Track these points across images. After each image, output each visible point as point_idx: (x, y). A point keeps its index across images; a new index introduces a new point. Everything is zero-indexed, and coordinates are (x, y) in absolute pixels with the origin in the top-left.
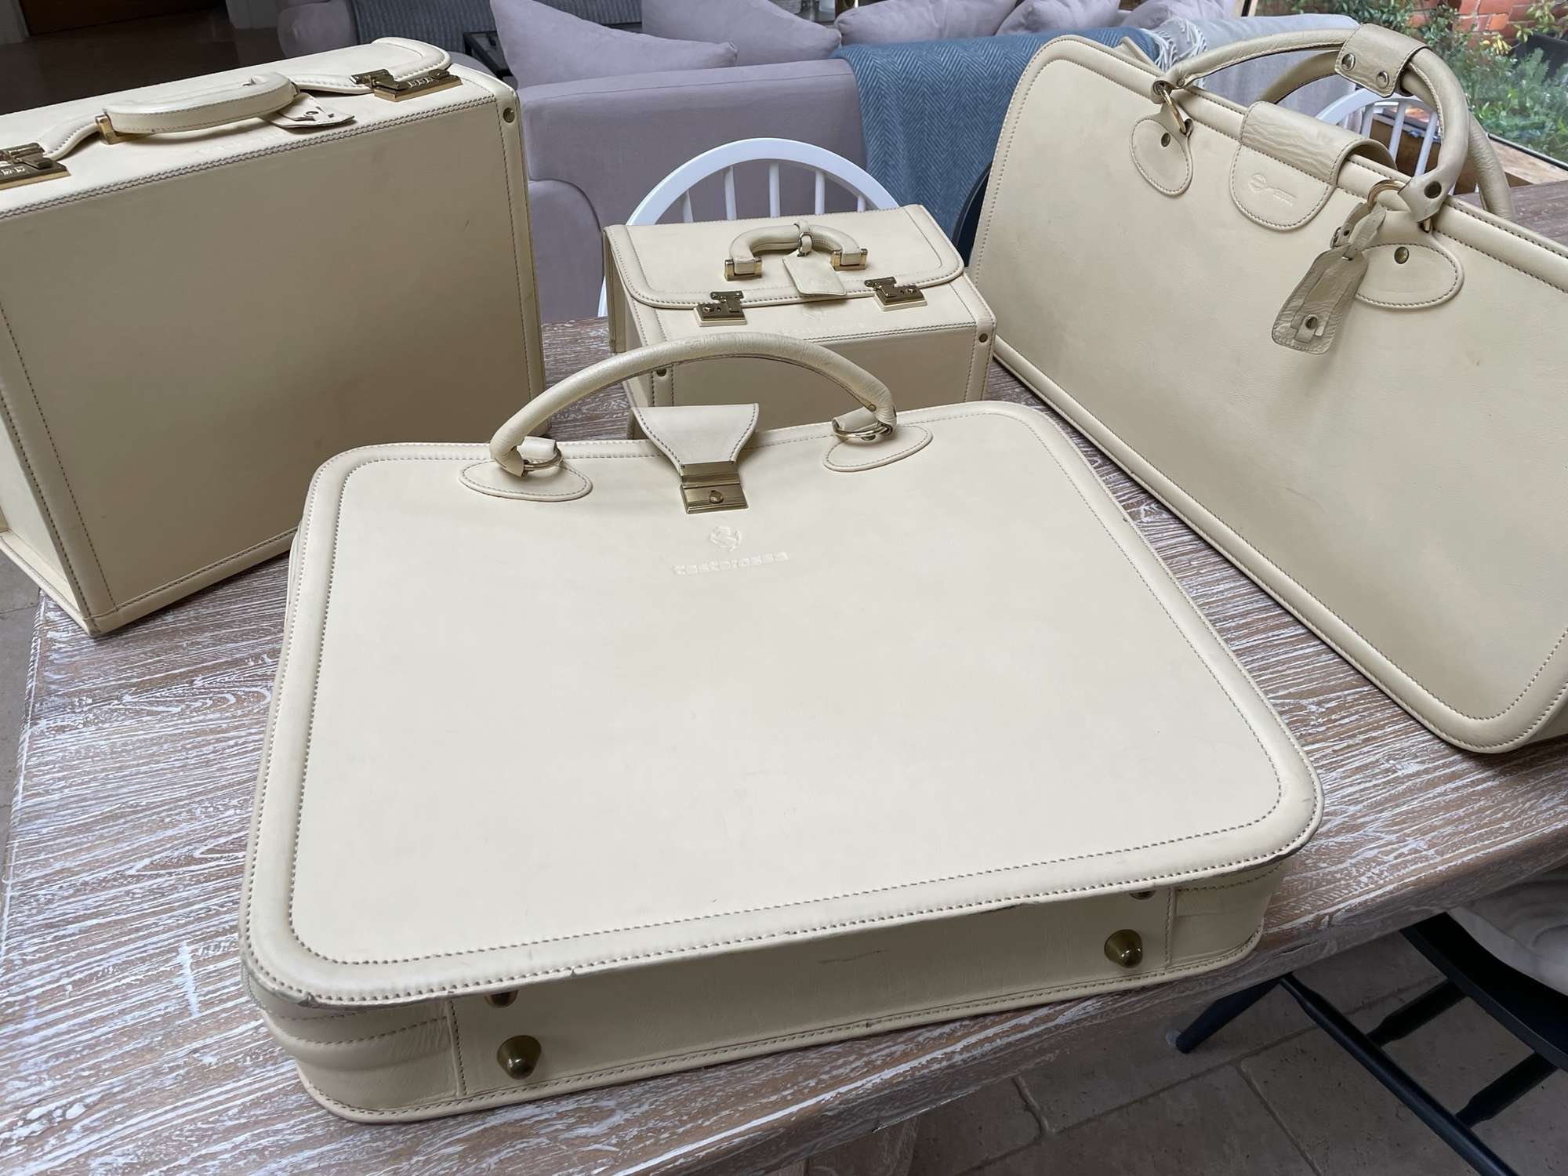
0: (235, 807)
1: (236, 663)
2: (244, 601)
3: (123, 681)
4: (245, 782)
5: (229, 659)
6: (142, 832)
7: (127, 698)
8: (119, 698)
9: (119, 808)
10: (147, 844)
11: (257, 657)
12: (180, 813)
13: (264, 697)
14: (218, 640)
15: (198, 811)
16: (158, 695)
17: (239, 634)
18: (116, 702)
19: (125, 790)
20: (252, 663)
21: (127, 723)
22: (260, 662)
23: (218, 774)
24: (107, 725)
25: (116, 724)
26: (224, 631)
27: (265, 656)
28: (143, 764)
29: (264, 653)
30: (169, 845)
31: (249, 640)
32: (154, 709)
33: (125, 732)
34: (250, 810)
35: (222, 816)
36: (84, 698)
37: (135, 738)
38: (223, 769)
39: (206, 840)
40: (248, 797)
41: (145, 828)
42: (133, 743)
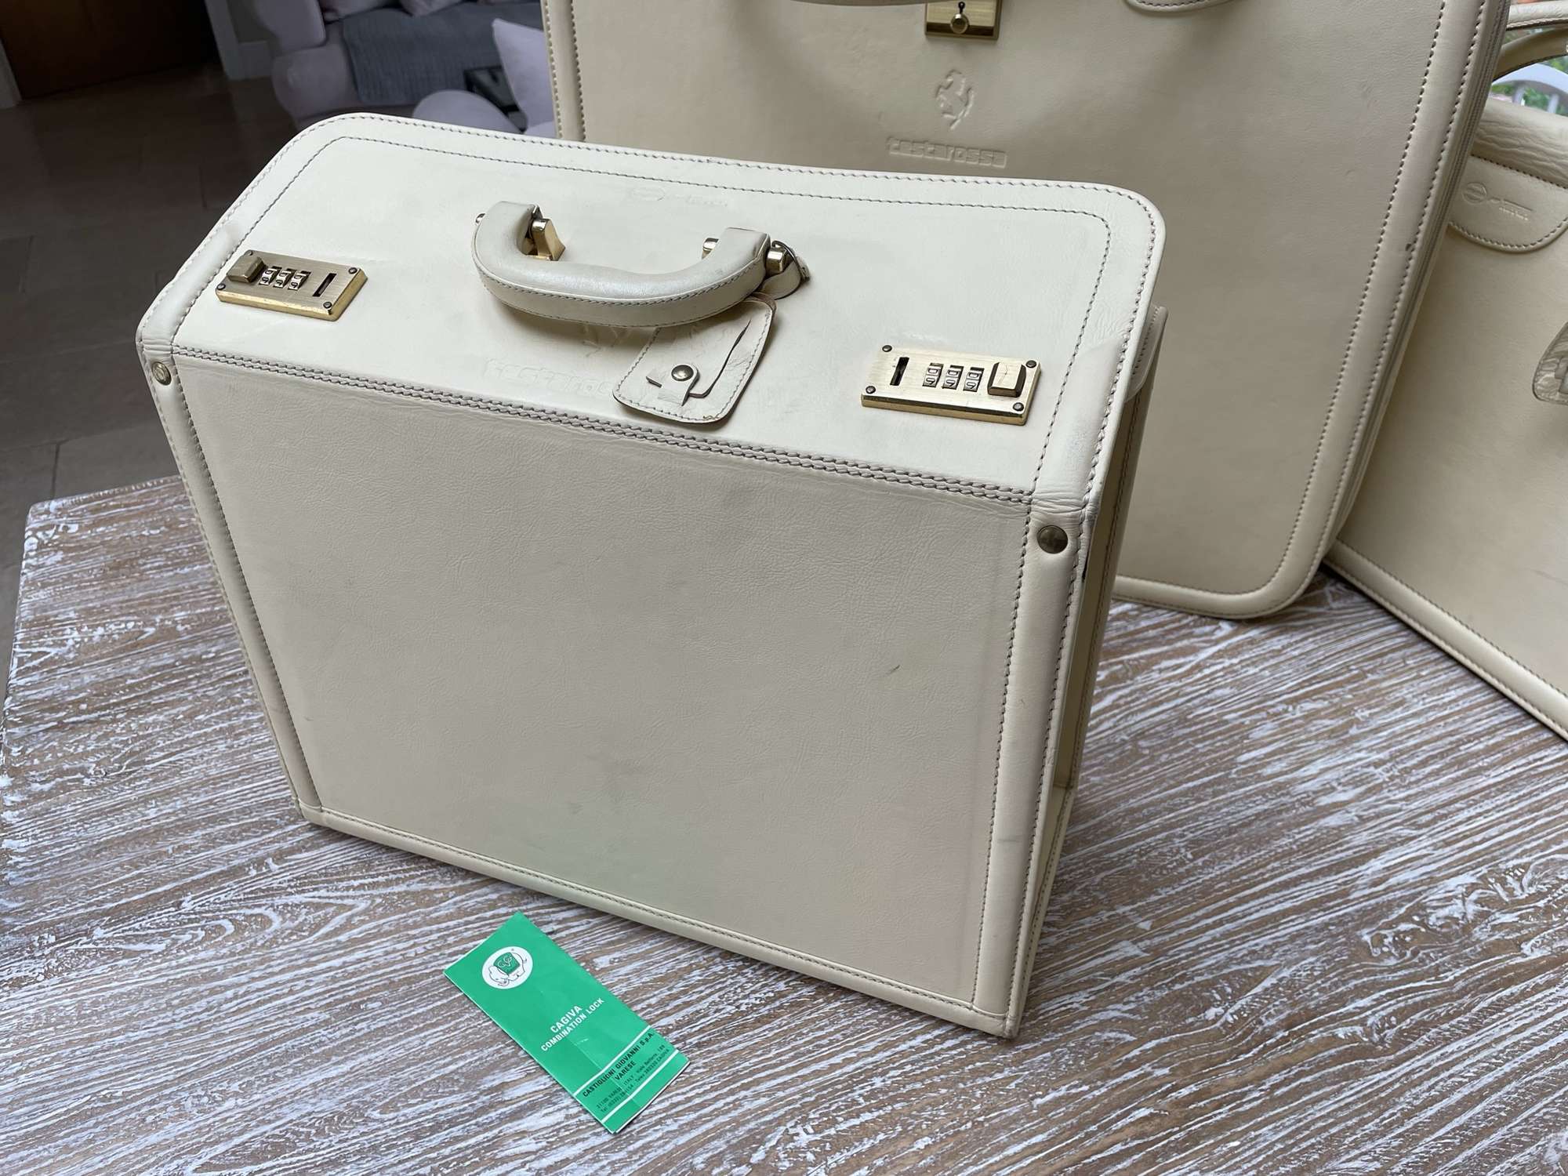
0: (236, 1094)
1: (234, 873)
2: (242, 782)
3: (94, 908)
4: (248, 1054)
5: (225, 868)
6: (117, 1140)
7: (99, 933)
8: (88, 934)
9: (88, 1102)
10: (124, 1158)
11: (260, 863)
12: (165, 1108)
13: (270, 922)
14: (211, 842)
15: (188, 1104)
16: (137, 926)
17: (237, 830)
18: (85, 939)
19: (96, 1074)
20: (254, 873)
21: (98, 971)
22: (264, 870)
23: (214, 1044)
24: (73, 975)
25: (84, 972)
26: (218, 828)
27: (270, 861)
28: (119, 1033)
29: (269, 855)
30: (152, 1160)
31: (249, 838)
32: (132, 947)
33: (96, 985)
34: (255, 1097)
35: (219, 1109)
36: (46, 935)
37: (108, 994)
38: (220, 1035)
39: (198, 1149)
40: (253, 1078)
41: (122, 1133)
42: (105, 1001)
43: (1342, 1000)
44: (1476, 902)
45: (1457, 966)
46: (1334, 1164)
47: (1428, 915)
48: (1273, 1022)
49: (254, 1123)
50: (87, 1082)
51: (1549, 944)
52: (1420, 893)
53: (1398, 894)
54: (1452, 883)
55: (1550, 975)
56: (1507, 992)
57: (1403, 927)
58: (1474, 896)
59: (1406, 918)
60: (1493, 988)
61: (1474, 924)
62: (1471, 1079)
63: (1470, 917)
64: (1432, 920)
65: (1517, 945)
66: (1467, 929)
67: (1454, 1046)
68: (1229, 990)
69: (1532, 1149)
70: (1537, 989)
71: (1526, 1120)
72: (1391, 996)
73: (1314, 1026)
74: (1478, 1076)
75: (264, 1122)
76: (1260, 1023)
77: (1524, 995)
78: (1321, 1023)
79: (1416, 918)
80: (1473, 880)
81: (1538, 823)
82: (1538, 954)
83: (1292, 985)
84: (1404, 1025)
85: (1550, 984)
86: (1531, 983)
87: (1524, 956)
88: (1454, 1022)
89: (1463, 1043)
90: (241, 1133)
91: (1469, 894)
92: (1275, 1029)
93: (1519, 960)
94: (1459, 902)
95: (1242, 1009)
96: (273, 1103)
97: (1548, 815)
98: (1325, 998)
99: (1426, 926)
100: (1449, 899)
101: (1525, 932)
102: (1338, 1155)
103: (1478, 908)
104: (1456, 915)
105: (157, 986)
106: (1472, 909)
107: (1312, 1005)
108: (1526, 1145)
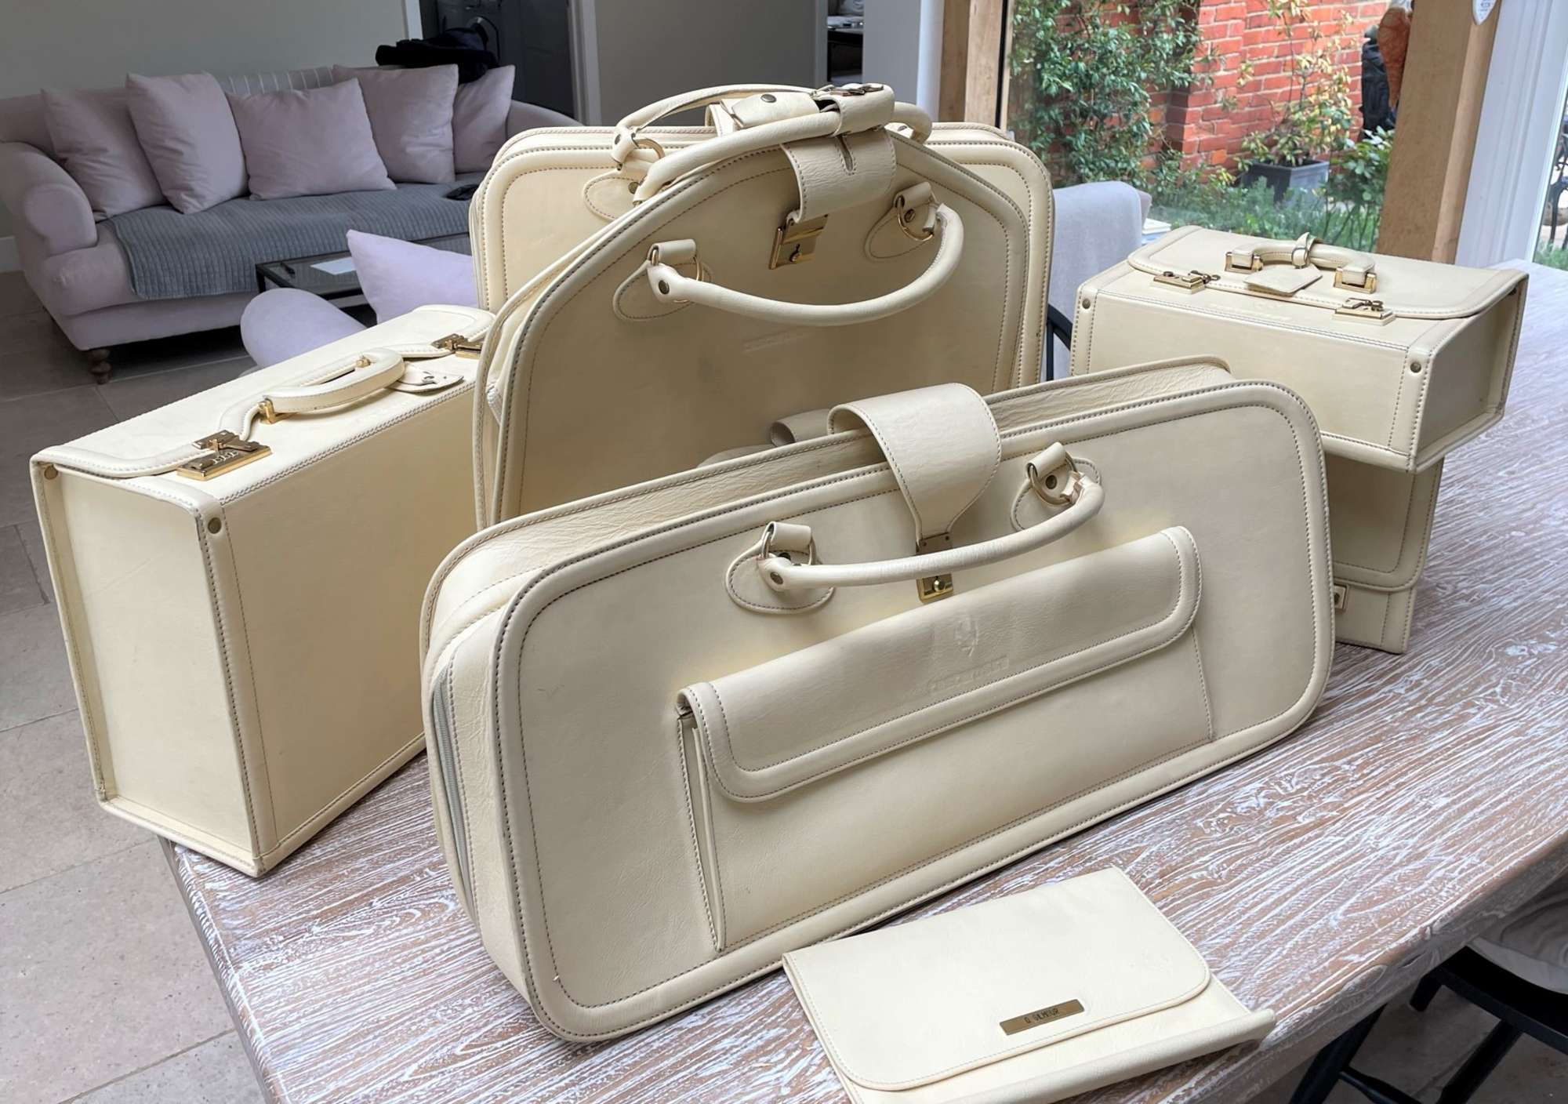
0: (470, 1005)
1: (403, 880)
2: (380, 825)
3: (304, 915)
4: (468, 982)
5: (395, 879)
6: (396, 1043)
7: (316, 929)
8: (309, 930)
9: (362, 1026)
10: (407, 1052)
11: (420, 872)
12: (422, 1020)
13: (447, 906)
14: (376, 864)
15: (438, 1015)
16: (344, 921)
17: (392, 855)
18: (307, 935)
19: (359, 1010)
20: (418, 879)
21: (328, 951)
22: (426, 876)
23: (439, 980)
24: (310, 956)
25: (318, 954)
26: (376, 855)
27: (427, 870)
28: (365, 984)
29: (425, 867)
30: (428, 1050)
31: (404, 858)
32: (346, 934)
33: (332, 959)
34: (486, 1005)
35: (462, 1016)
36: (274, 936)
37: (344, 963)
38: (441, 975)
39: (459, 1038)
40: (478, 995)
41: (397, 1039)
42: (345, 968)
43: (1191, 858)
44: (1264, 797)
45: (1259, 833)
46: (1203, 942)
47: (1236, 807)
48: (1151, 875)
49: (492, 1019)
50: (354, 1015)
51: (1314, 815)
52: (1229, 796)
53: (1215, 798)
54: (1248, 788)
55: (1317, 831)
56: (1292, 843)
57: (1222, 815)
58: (1263, 794)
59: (1223, 810)
60: (1283, 842)
61: (1266, 809)
62: (1278, 890)
63: (1262, 806)
64: (1239, 810)
65: (1294, 817)
66: (1261, 812)
67: (1264, 875)
68: (1121, 862)
69: (1321, 921)
70: (1310, 839)
71: (1315, 907)
72: (1221, 853)
73: (1177, 875)
74: (1282, 888)
75: (499, 1017)
76: (1144, 877)
77: (1302, 843)
78: (1181, 873)
79: (1229, 810)
80: (1261, 785)
81: (1297, 749)
82: (1307, 821)
83: (1159, 855)
84: (1231, 867)
85: (1317, 836)
86: (1306, 837)
87: (1299, 823)
88: (1262, 862)
89: (1269, 872)
90: (485, 1025)
91: (1259, 793)
92: (1154, 879)
93: (1297, 825)
94: (1254, 798)
95: (1131, 871)
96: (501, 1006)
97: (1302, 744)
98: (1181, 859)
99: (1235, 813)
100: (1248, 797)
101: (1297, 810)
102: (1205, 938)
103: (1266, 800)
104: (1254, 805)
105: (380, 953)
106: (1262, 801)
107: (1173, 863)
108: (1317, 920)
